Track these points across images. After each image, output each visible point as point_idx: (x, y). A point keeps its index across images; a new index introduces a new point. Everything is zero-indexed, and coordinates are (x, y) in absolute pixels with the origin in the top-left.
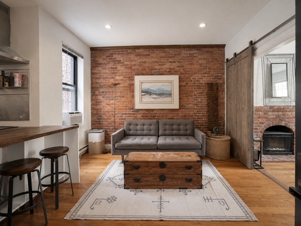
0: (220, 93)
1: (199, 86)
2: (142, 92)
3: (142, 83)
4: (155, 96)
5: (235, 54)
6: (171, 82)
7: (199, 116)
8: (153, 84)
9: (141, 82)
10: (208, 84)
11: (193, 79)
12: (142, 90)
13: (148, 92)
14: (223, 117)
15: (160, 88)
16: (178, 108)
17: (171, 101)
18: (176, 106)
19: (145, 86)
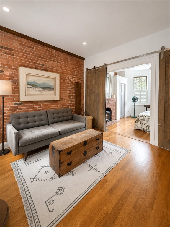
0: (82, 90)
1: (71, 84)
2: (28, 84)
3: (28, 76)
4: (41, 89)
5: (95, 67)
6: (54, 79)
7: (71, 105)
8: (38, 78)
9: (26, 74)
10: (76, 83)
11: (67, 78)
12: (27, 83)
13: (33, 84)
14: (83, 105)
15: (45, 82)
16: (58, 99)
17: (53, 94)
18: (57, 98)
19: (31, 79)
